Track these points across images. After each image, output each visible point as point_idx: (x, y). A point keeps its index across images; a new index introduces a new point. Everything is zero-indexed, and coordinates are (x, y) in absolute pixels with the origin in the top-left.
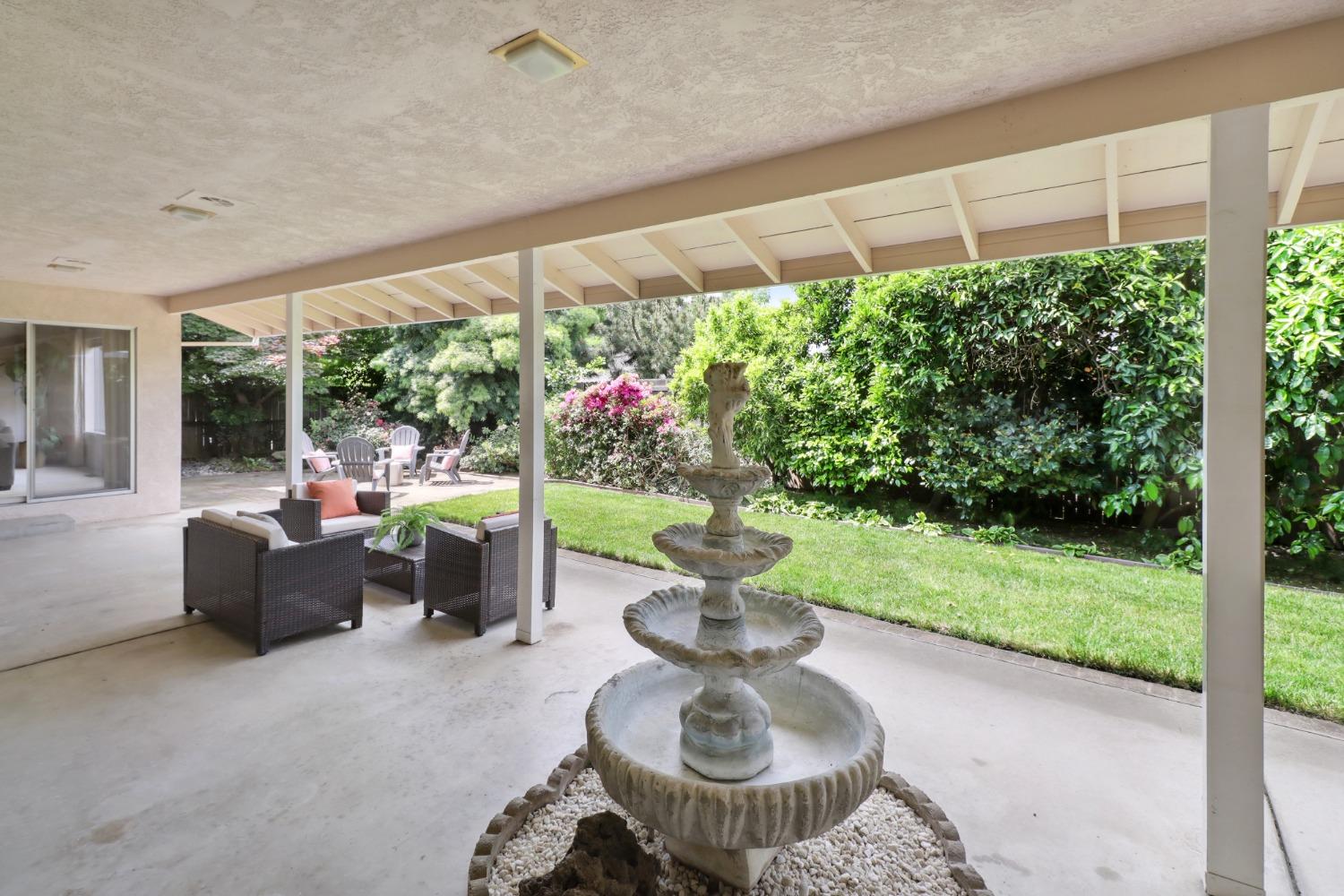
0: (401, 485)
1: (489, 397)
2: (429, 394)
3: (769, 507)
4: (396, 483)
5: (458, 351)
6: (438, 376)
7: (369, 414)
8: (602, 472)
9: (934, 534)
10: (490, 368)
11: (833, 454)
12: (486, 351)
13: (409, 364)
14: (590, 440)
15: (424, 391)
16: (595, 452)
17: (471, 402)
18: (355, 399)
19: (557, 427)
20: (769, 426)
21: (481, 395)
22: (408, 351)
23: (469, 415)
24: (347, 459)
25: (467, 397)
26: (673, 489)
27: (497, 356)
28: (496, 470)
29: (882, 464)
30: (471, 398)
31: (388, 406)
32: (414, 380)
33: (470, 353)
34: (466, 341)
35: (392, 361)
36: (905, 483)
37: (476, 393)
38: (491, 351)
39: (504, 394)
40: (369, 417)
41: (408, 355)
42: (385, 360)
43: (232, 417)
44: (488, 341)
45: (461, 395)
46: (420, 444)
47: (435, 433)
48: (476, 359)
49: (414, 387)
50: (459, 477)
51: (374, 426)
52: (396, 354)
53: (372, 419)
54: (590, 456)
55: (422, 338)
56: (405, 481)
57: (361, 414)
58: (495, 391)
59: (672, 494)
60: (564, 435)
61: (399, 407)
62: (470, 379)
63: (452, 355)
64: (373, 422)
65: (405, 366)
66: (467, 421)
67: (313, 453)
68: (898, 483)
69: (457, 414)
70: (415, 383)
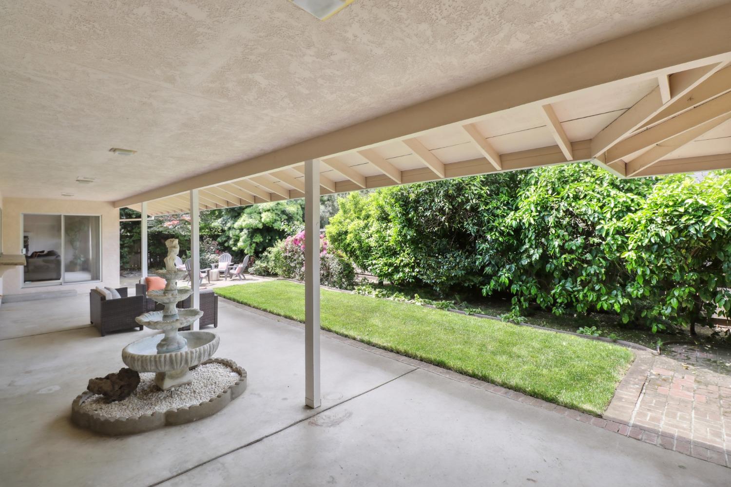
0: (218, 280)
1: (262, 240)
2: (237, 238)
3: (360, 291)
4: (215, 279)
5: (247, 219)
6: (241, 230)
7: (212, 248)
8: (300, 275)
9: (419, 304)
10: (260, 226)
11: (384, 266)
12: (259, 218)
13: (229, 225)
14: (295, 260)
15: (235, 237)
16: (298, 266)
17: (254, 242)
18: (207, 241)
19: (283, 254)
20: (361, 253)
21: (258, 239)
22: (229, 218)
23: (253, 248)
24: (189, 269)
25: (252, 239)
26: (326, 283)
27: (263, 220)
28: (263, 274)
29: (403, 272)
30: (254, 240)
31: (221, 244)
32: (231, 232)
33: (251, 219)
34: (251, 213)
35: (222, 223)
36: (414, 280)
37: (256, 238)
38: (261, 218)
39: (270, 238)
40: (212, 249)
41: (229, 220)
42: (218, 223)
43: (158, 249)
44: (260, 213)
45: (249, 239)
46: (231, 262)
47: (238, 256)
48: (254, 222)
49: (231, 235)
50: (244, 277)
51: (214, 254)
52: (224, 220)
53: (214, 250)
54: (295, 267)
55: (236, 213)
56: (220, 279)
57: (209, 248)
58: (266, 237)
59: (325, 285)
60: (286, 258)
61: (226, 245)
62: (254, 232)
63: (244, 221)
64: (214, 251)
65: (227, 225)
66: (253, 251)
67: (181, 266)
68: (410, 280)
69: (248, 248)
70: (231, 234)
